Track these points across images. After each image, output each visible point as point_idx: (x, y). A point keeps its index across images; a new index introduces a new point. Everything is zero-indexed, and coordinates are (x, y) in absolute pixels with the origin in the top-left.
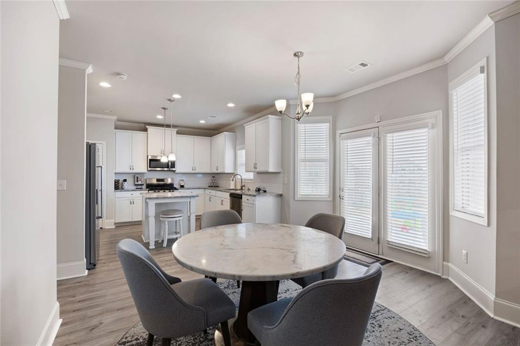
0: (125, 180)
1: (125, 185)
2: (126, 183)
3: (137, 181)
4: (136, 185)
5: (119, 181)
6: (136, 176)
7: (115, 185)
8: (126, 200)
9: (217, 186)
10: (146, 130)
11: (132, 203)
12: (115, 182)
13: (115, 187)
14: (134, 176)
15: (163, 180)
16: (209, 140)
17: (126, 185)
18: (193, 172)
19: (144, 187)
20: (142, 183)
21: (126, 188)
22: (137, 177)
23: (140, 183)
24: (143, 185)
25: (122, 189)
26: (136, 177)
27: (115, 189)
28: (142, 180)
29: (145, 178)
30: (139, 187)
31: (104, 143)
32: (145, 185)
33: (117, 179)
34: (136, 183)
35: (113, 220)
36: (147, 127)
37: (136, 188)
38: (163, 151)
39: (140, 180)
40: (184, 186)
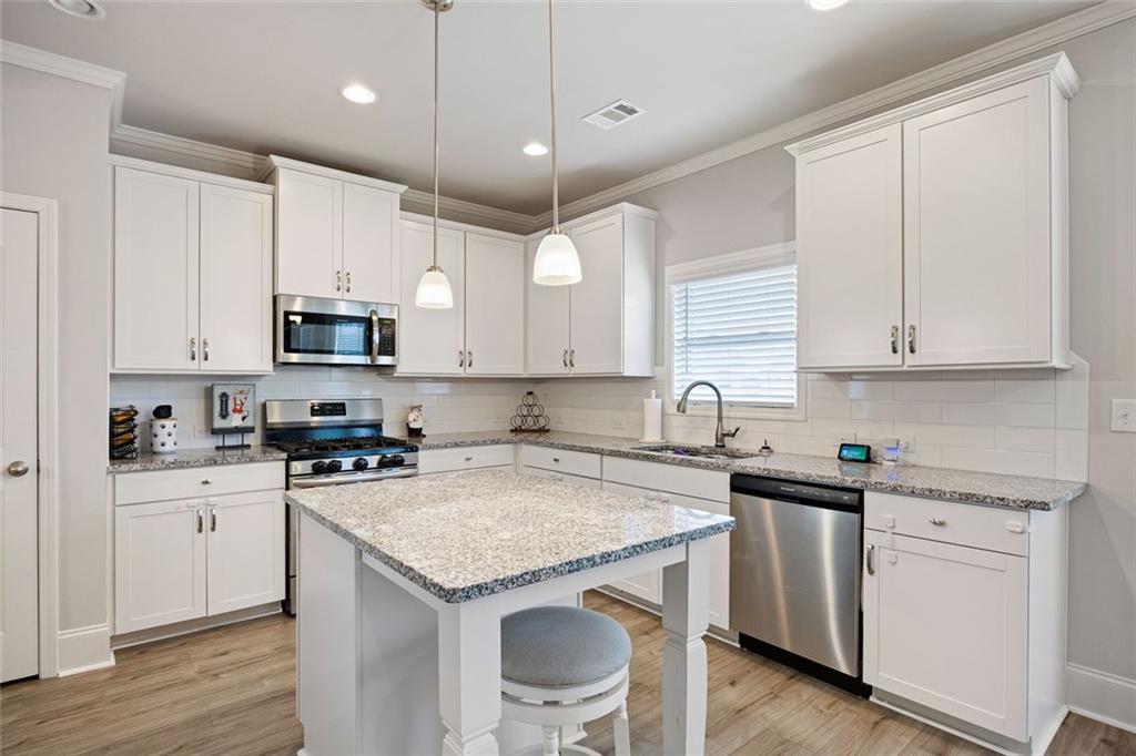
0: (163, 412)
1: (162, 436)
2: (168, 423)
3: (224, 415)
4: (215, 432)
5: (131, 414)
6: (217, 392)
7: (112, 435)
8: (178, 511)
9: (543, 431)
10: (266, 176)
11: (207, 524)
12: (113, 422)
13: (112, 447)
14: (209, 392)
15: (339, 408)
16: (521, 246)
17: (168, 434)
18: (462, 371)
19: (254, 440)
20: (248, 423)
21: (169, 447)
22: (224, 396)
23: (235, 421)
24: (251, 430)
25: (150, 452)
26: (217, 394)
27: (112, 457)
28: (248, 407)
29: (260, 400)
30: (231, 441)
31: (49, 207)
32: (258, 430)
33: (123, 404)
34: (219, 423)
35: (104, 629)
36: (275, 159)
37: (218, 448)
38: (343, 281)
39: (235, 411)
40: (423, 432)
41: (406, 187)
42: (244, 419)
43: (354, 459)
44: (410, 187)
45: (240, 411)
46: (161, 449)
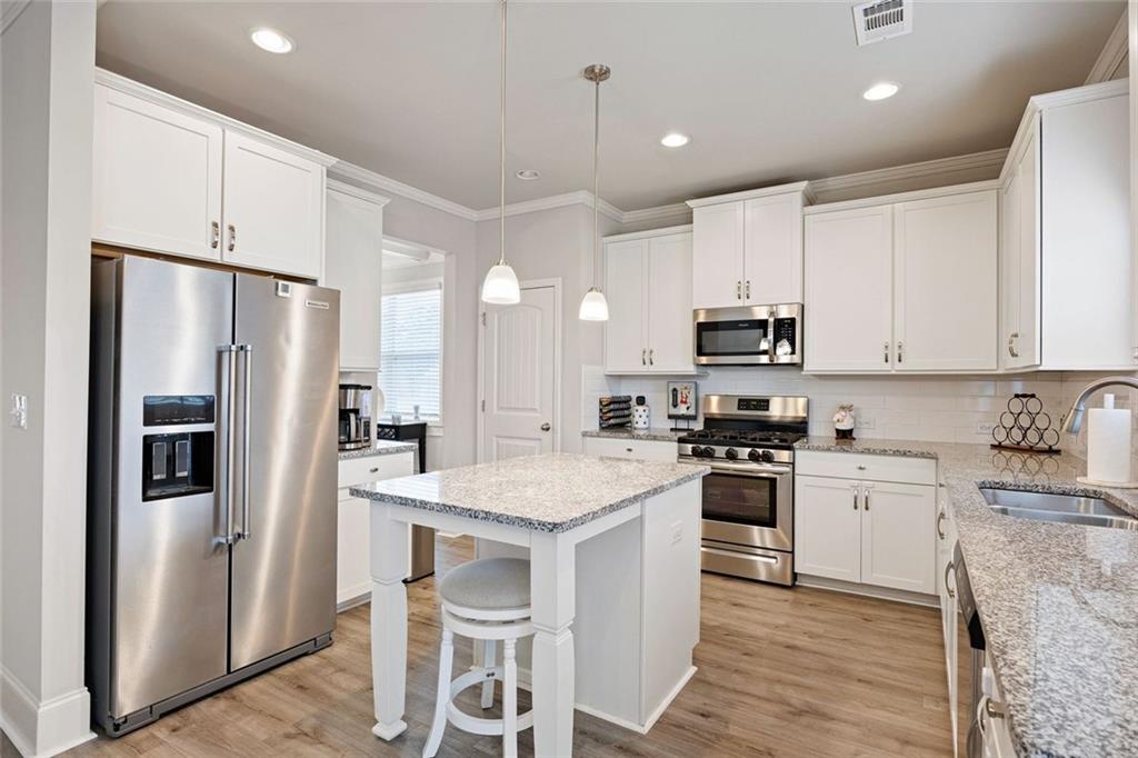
0: (641, 401)
1: (637, 417)
2: (643, 409)
3: (675, 406)
4: (670, 418)
6: (671, 386)
7: (601, 414)
14: (666, 388)
15: (763, 404)
17: (639, 416)
18: (888, 368)
19: (698, 426)
20: (692, 412)
22: (674, 391)
23: (682, 410)
24: (694, 418)
25: (629, 426)
26: (670, 389)
29: (702, 394)
30: (682, 425)
31: (558, 282)
32: (701, 419)
34: (674, 411)
36: (689, 203)
37: (672, 430)
38: (744, 290)
39: (682, 402)
40: (854, 435)
41: (806, 182)
42: (688, 408)
43: (727, 448)
44: (809, 180)
45: (686, 403)
46: (636, 426)
